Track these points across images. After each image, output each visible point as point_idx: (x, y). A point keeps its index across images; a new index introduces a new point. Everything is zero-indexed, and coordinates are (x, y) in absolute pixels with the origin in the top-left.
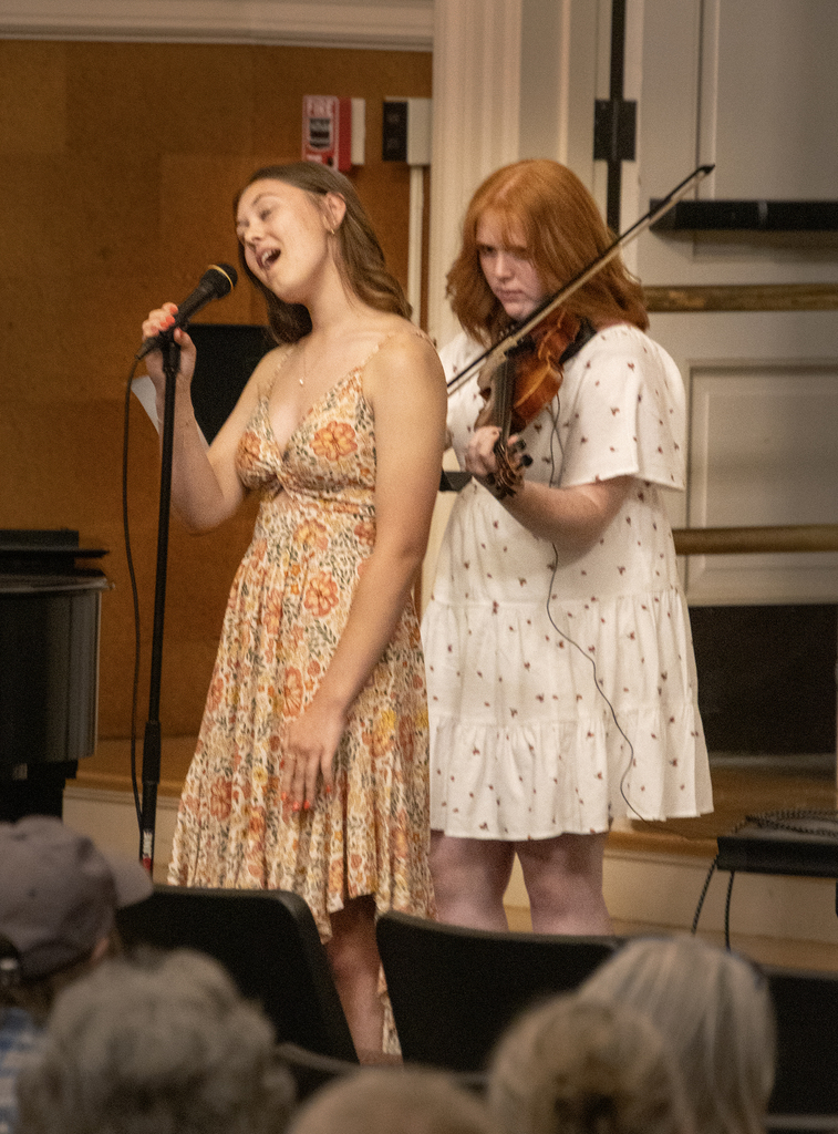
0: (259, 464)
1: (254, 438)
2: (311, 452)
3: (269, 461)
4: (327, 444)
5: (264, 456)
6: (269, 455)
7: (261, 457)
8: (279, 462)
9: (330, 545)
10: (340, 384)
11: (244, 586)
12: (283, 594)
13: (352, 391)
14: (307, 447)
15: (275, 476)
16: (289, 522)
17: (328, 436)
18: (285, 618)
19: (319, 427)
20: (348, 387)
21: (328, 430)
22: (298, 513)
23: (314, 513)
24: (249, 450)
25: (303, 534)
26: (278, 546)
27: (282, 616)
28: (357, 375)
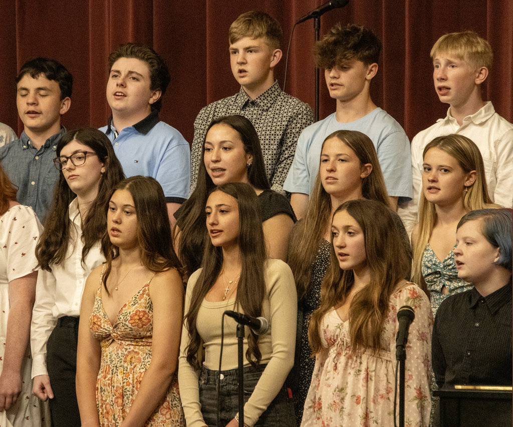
0: (102, 329)
1: (98, 318)
2: (130, 325)
3: (106, 328)
4: (137, 321)
5: (104, 326)
6: (106, 325)
7: (102, 326)
8: (111, 328)
9: (142, 360)
10: (139, 293)
11: (101, 388)
12: (123, 387)
13: (145, 296)
14: (127, 323)
15: (110, 335)
16: (120, 355)
17: (136, 317)
18: (125, 398)
19: (131, 313)
20: (143, 294)
21: (136, 314)
22: (123, 349)
23: (132, 347)
24: (96, 323)
25: (129, 358)
26: (116, 367)
27: (123, 398)
28: (147, 288)
